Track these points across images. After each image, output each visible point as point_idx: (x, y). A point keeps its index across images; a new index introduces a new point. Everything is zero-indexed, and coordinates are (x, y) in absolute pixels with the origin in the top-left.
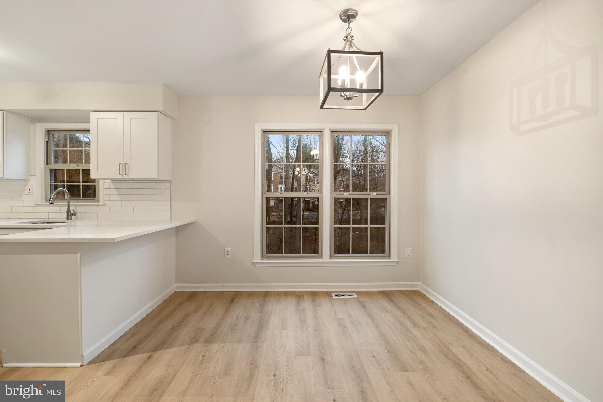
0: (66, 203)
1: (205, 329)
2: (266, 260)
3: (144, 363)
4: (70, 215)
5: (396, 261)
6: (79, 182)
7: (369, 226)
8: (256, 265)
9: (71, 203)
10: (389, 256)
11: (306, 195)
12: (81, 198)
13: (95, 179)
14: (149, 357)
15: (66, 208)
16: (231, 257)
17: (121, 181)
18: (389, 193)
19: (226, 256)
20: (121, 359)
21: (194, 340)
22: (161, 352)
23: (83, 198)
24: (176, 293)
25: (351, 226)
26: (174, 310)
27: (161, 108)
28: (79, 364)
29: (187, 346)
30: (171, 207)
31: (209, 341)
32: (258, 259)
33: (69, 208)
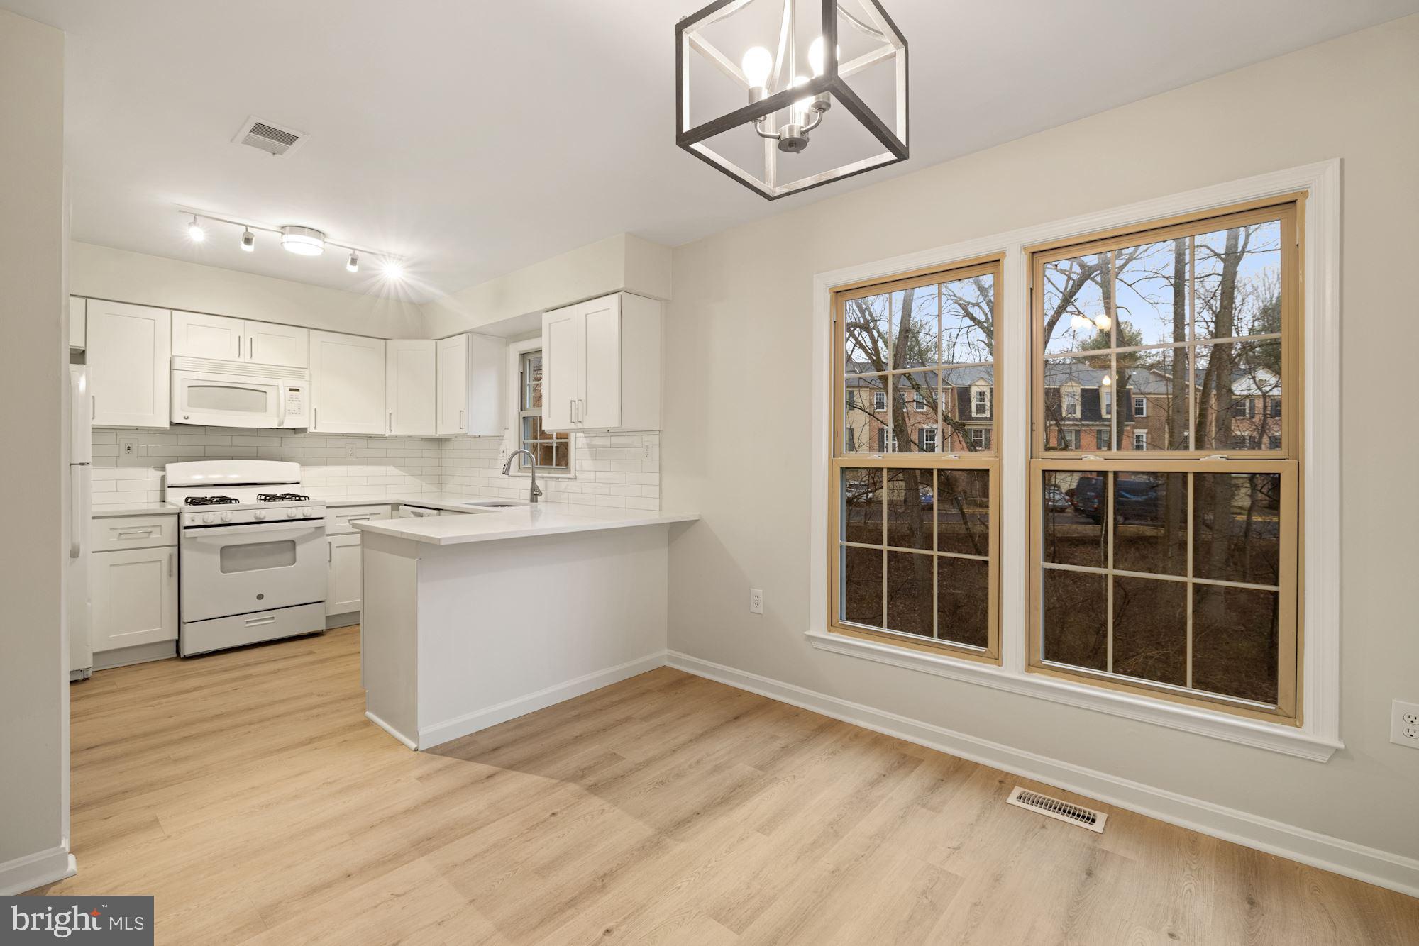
0: (531, 474)
1: (623, 759)
2: (838, 635)
3: (475, 782)
4: (535, 495)
5: (1331, 748)
6: (552, 438)
7: (1190, 580)
8: (816, 645)
9: (536, 475)
10: (1292, 714)
11: (952, 461)
12: (554, 466)
13: (567, 431)
14: (490, 777)
15: (529, 481)
16: (762, 613)
17: (595, 435)
18: (1297, 456)
19: (753, 609)
20: (460, 761)
21: (579, 775)
22: (514, 773)
23: (556, 465)
24: (664, 668)
25: (1110, 571)
26: (621, 702)
27: (621, 286)
28: (414, 746)
29: (557, 781)
30: (660, 485)
31: (594, 789)
32: (818, 627)
33: (533, 482)
